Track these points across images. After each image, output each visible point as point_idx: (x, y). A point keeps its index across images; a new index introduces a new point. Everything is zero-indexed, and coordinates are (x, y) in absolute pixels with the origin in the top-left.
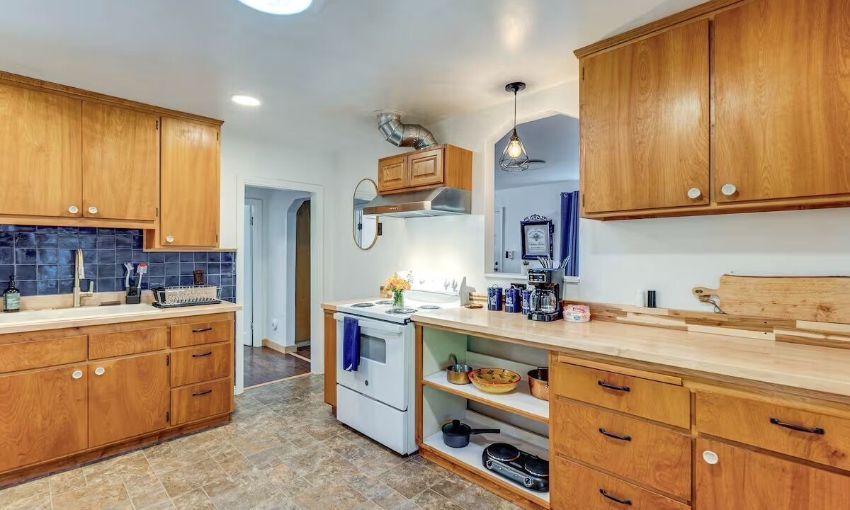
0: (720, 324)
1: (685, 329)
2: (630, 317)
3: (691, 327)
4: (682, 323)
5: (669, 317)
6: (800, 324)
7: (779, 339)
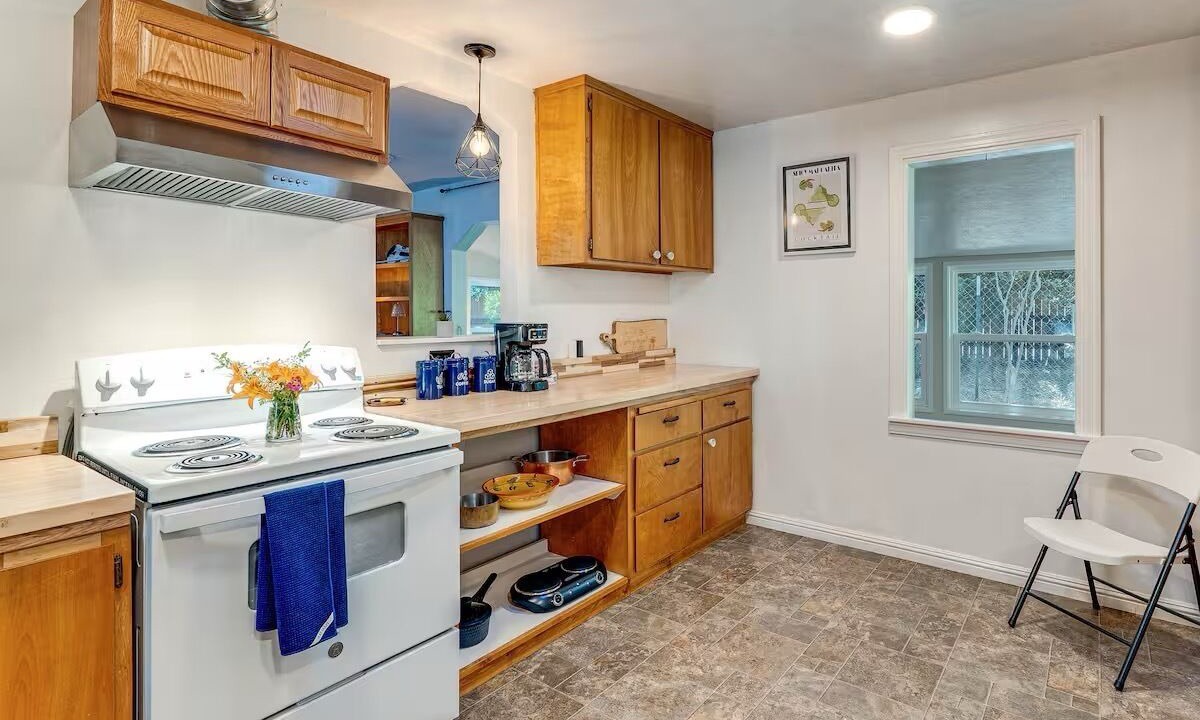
0: (617, 362)
1: (600, 372)
2: (569, 371)
3: (605, 369)
4: (598, 368)
5: (593, 364)
6: (648, 354)
7: (641, 367)
